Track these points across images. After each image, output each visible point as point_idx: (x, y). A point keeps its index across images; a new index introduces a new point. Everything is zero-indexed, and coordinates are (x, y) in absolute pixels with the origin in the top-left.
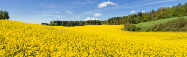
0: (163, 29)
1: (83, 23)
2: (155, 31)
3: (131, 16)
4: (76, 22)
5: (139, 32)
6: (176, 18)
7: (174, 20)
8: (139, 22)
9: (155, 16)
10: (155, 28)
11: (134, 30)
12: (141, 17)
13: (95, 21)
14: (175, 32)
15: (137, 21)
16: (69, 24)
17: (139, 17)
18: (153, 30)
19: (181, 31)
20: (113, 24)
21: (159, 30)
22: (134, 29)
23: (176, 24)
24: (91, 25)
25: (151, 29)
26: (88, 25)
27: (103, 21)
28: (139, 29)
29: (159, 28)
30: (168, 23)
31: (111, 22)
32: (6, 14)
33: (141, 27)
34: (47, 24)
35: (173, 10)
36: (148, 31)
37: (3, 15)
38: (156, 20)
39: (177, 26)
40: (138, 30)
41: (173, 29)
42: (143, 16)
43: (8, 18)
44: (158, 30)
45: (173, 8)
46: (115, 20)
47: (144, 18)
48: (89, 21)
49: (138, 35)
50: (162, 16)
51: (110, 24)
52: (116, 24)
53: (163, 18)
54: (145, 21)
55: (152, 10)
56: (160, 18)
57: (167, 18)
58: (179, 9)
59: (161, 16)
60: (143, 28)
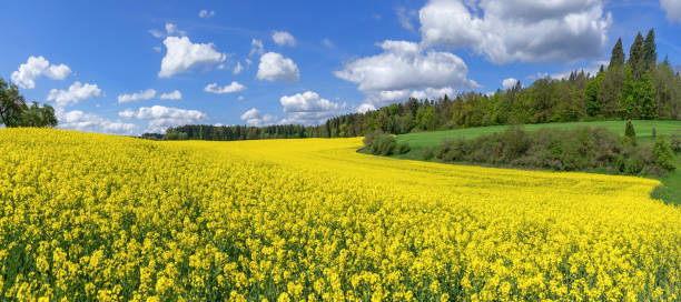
0: (467, 157)
1: (256, 134)
2: (447, 161)
3: (386, 110)
4: (238, 128)
5: (402, 158)
6: (500, 130)
7: (495, 134)
8: (409, 131)
9: (449, 116)
10: (446, 151)
11: (389, 154)
12: (414, 113)
13: (291, 127)
14: (497, 167)
15: (402, 126)
16: (218, 134)
17: (409, 115)
18: (440, 157)
19: (516, 166)
20: (337, 135)
21: (456, 160)
22: (391, 149)
23: (500, 145)
24: (277, 138)
25: (437, 153)
26: (269, 138)
27: (310, 128)
28: (405, 152)
29: (455, 154)
30: (482, 140)
31: (334, 130)
32: (48, 112)
33: (412, 144)
34: (159, 137)
35: (499, 103)
36: (428, 157)
37: (41, 115)
38: (451, 128)
39: (505, 150)
40: (401, 153)
41: (492, 158)
42: (419, 111)
43: (53, 122)
44: (454, 159)
45: (496, 97)
46: (345, 125)
47: (420, 118)
48: (274, 127)
49: (398, 168)
50: (467, 118)
51: (330, 137)
52: (345, 136)
53: (471, 125)
54: (425, 129)
55: (443, 98)
56: (462, 123)
57: (479, 125)
58: (515, 102)
59: (464, 117)
60: (415, 148)
